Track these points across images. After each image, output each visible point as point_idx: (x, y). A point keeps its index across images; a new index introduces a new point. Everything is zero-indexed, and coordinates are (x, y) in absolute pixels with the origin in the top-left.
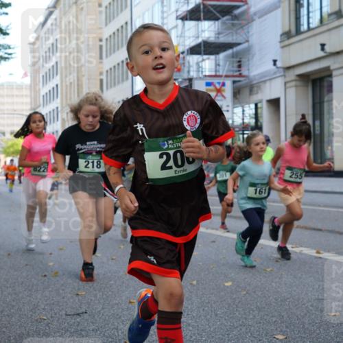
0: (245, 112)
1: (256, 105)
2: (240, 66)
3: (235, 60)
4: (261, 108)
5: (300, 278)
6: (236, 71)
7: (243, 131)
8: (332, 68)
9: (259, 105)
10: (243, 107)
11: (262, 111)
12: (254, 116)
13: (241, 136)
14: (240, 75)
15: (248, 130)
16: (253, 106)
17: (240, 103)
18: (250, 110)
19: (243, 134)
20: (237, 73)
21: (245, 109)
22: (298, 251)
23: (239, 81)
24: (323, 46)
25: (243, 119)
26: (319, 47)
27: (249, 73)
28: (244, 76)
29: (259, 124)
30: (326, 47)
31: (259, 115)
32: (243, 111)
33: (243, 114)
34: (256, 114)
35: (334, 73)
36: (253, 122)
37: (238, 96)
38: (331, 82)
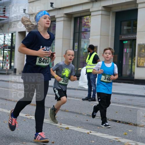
0: (6, 38)
1: (12, 34)
2: (4, 11)
3: (2, 7)
4: (15, 36)
5: (29, 133)
6: (2, 14)
7: (4, 48)
8: (56, 17)
9: (14, 34)
10: (4, 35)
11: (15, 38)
12: (10, 40)
13: (2, 51)
14: (4, 16)
15: (7, 48)
16: (10, 35)
17: (3, 33)
18: (8, 37)
19: (4, 50)
20: (3, 15)
21: (6, 36)
22: (29, 118)
23: (3, 20)
24: (52, 4)
25: (4, 42)
26: (50, 4)
27: (9, 15)
28: (6, 17)
29: (13, 45)
30: (53, 5)
31: (14, 40)
32: (5, 37)
33: (4, 39)
34: (12, 39)
35: (57, 20)
36: (9, 44)
37: (2, 29)
38: (55, 24)
